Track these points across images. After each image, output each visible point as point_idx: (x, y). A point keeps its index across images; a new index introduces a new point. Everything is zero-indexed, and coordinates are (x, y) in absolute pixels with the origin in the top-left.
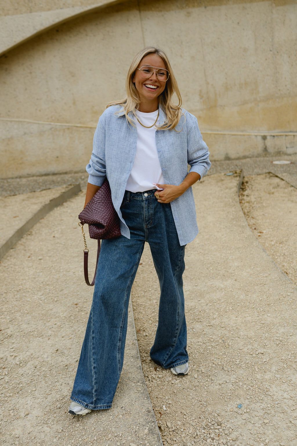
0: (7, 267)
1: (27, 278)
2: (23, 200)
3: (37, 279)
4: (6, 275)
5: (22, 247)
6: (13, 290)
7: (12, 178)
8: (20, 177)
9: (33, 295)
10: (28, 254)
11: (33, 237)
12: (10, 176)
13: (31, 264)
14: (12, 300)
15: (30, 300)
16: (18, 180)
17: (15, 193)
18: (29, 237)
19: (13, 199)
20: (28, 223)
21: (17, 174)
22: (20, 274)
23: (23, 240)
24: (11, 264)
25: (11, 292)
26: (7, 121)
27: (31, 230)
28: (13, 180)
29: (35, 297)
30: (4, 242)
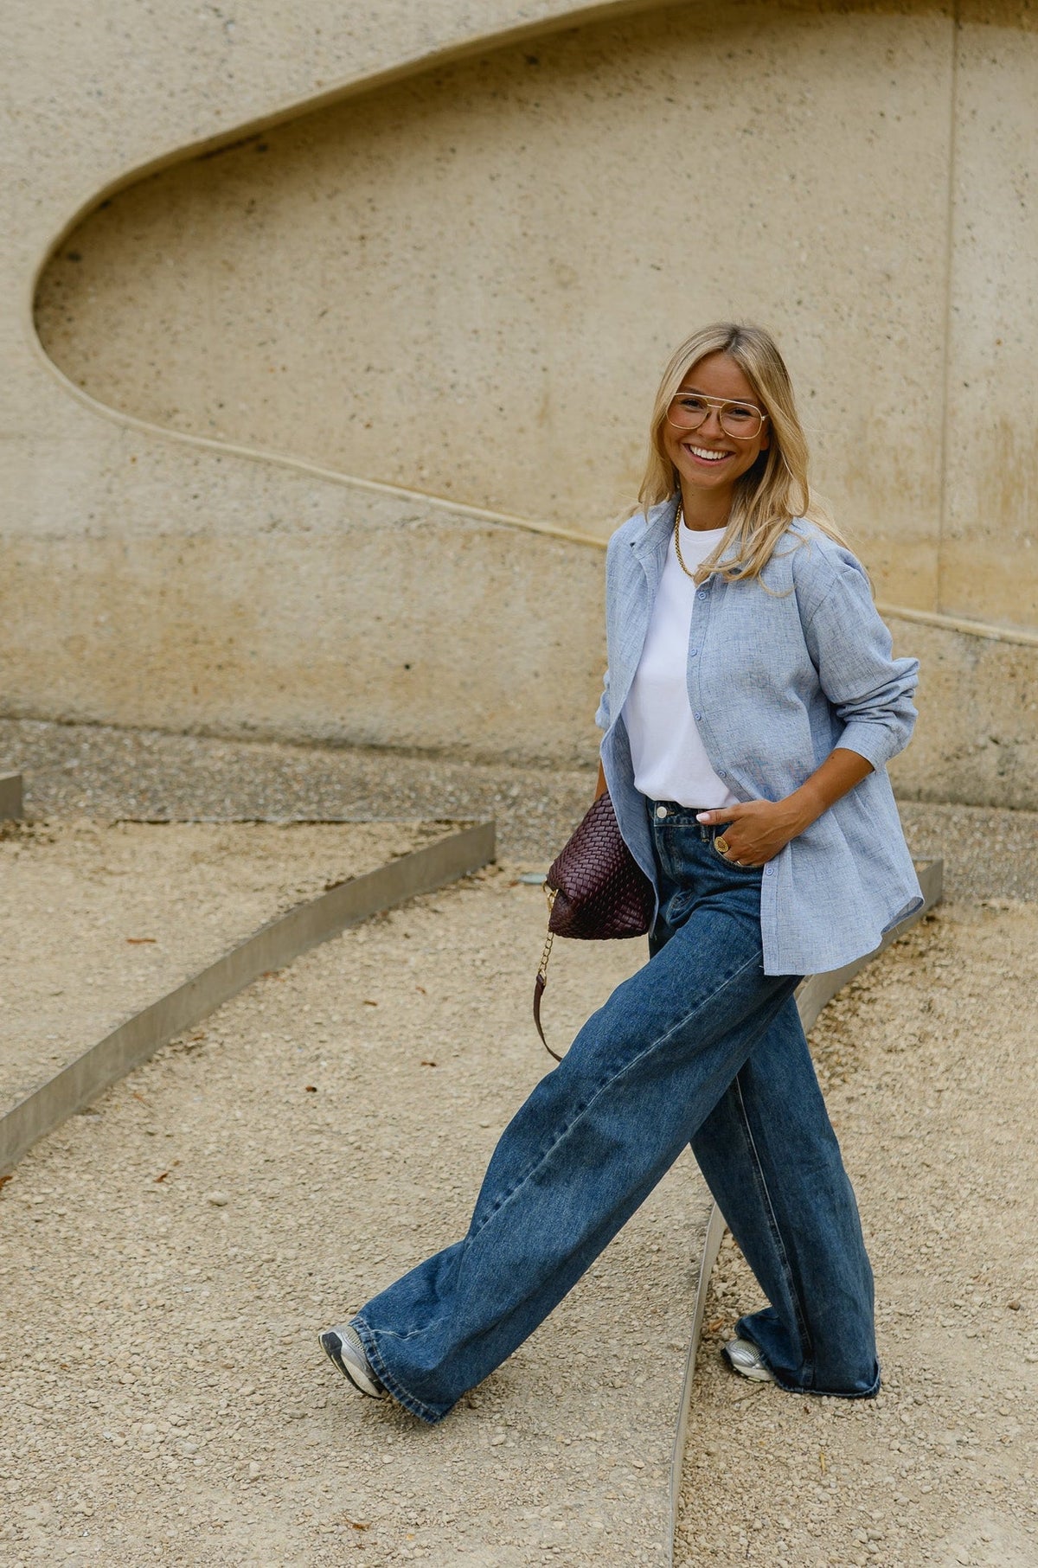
0: (36, 1213)
1: (127, 1299)
2: (196, 858)
3: (177, 1317)
4: (25, 1258)
5: (138, 1114)
6: (40, 1356)
7: (166, 732)
8: (205, 734)
9: (140, 1414)
10: (162, 1163)
11: (203, 1065)
12: (157, 719)
13: (161, 1222)
14: (25, 1412)
15: (119, 1440)
16: (192, 744)
17: (162, 810)
18: (184, 1064)
19: (146, 841)
20: (191, 986)
21: (191, 713)
22: (96, 1267)
23: (153, 1076)
24: (61, 1201)
25: (27, 1363)
26: (203, 449)
27: (201, 1028)
28: (165, 742)
29: (149, 1428)
30: (54, 1071)
